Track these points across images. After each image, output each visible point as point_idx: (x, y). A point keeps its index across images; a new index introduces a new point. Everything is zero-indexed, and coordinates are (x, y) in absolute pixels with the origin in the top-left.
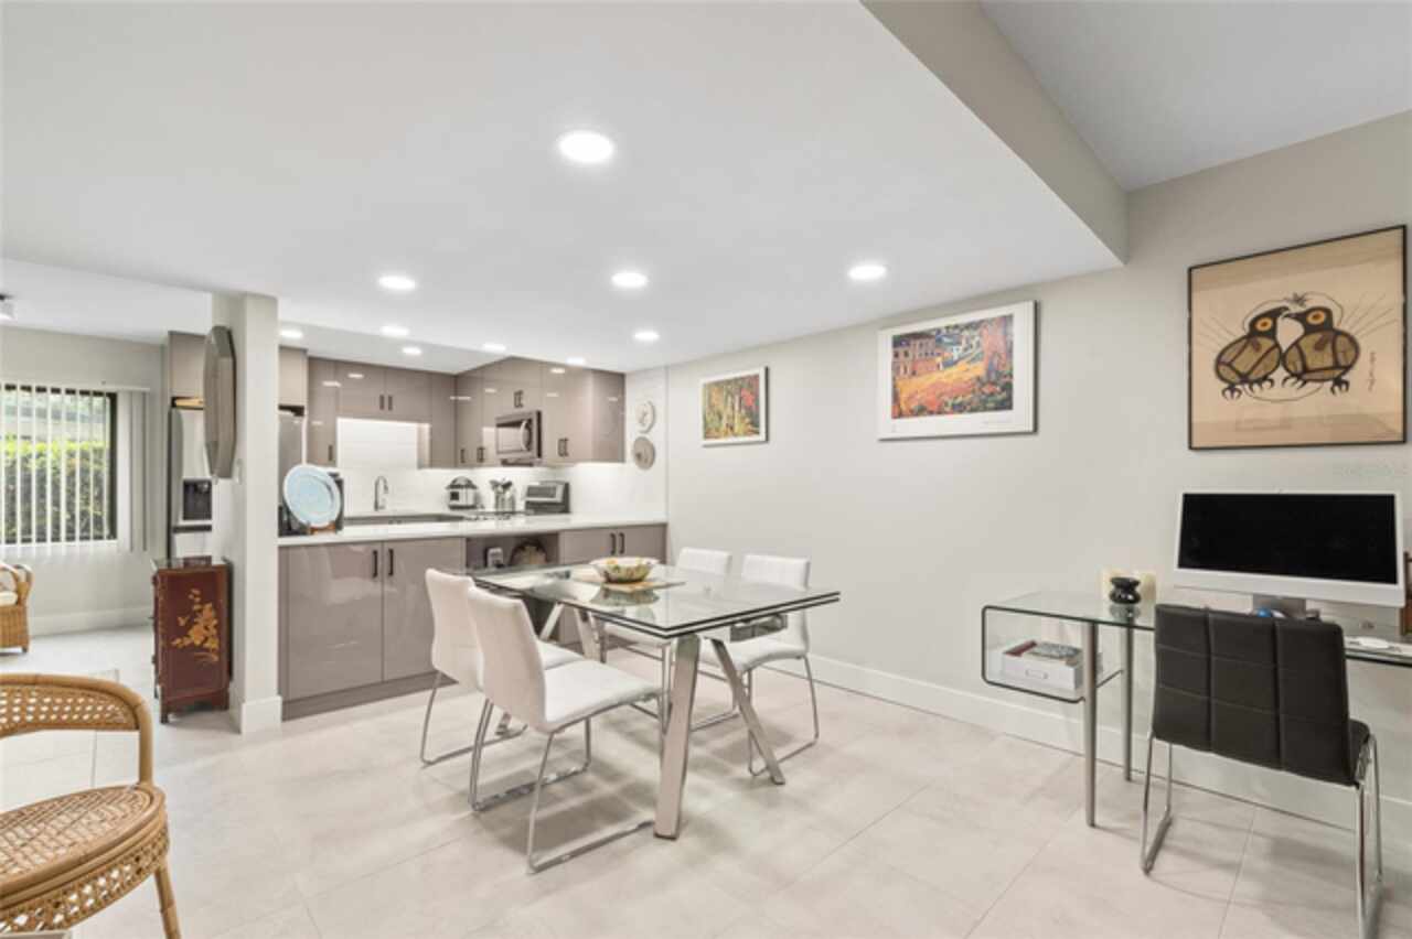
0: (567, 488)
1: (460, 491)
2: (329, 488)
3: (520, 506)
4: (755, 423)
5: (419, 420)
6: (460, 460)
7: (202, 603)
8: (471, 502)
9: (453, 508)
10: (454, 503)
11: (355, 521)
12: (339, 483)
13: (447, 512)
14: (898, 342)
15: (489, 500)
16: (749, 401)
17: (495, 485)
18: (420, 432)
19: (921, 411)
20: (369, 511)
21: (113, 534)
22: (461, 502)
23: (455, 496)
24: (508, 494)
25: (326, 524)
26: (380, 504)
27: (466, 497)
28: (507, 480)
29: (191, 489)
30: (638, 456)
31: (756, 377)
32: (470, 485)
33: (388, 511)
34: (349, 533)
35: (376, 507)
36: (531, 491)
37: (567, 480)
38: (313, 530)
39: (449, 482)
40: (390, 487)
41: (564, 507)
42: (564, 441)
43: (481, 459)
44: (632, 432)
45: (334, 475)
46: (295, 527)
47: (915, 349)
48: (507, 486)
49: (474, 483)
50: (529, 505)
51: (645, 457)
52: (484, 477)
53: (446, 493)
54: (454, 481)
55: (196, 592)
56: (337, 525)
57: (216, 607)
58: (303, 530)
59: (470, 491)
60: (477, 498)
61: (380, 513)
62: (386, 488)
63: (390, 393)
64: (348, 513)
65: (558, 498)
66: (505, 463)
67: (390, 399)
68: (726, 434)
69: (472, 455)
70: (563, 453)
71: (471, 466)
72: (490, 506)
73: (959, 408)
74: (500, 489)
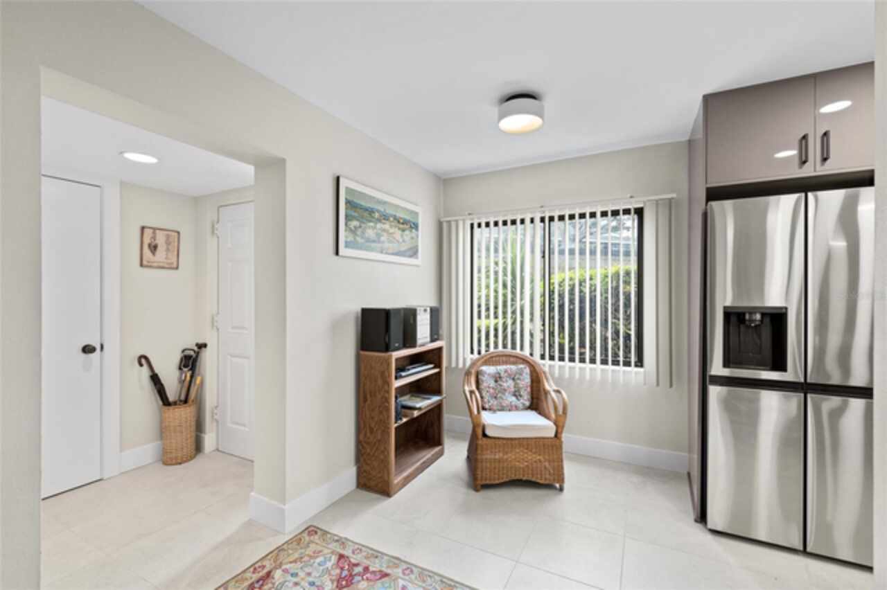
21: (640, 363)
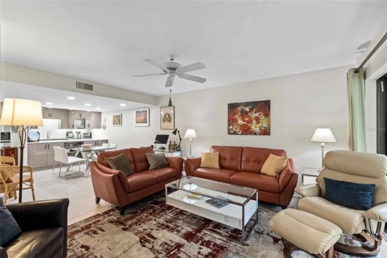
0: (91, 133)
1: (69, 134)
2: (37, 134)
3: (82, 137)
4: (120, 123)
5: (59, 119)
6: (68, 127)
7: (12, 154)
8: (71, 136)
9: (67, 137)
10: (67, 136)
11: (42, 140)
12: (39, 133)
13: (66, 138)
14: (137, 112)
15: (76, 135)
16: (119, 119)
17: (77, 132)
18: (59, 121)
19: (139, 123)
20: (46, 138)
22: (69, 136)
23: (67, 135)
24: (80, 134)
25: (36, 140)
26: (49, 136)
27: (70, 135)
28: (80, 132)
29: (3, 134)
30: (103, 128)
31: (120, 115)
32: (71, 132)
33: (51, 138)
34: (40, 142)
35: (48, 137)
36: (84, 134)
37: (91, 132)
38: (34, 141)
39: (66, 132)
40: (51, 133)
41: (90, 137)
42: (89, 125)
43: (73, 127)
44: (102, 123)
45: (38, 132)
46: (30, 141)
47: (138, 113)
48: (79, 133)
49: (72, 132)
50: (84, 136)
51: (105, 128)
52: (74, 131)
53: (65, 134)
54: (68, 132)
55: (11, 152)
56: (38, 140)
57: (14, 154)
58: (32, 141)
59: (71, 134)
60: (73, 135)
61: (49, 139)
62: (50, 133)
63: (51, 113)
64: (40, 139)
65: (89, 135)
66: (78, 128)
67: (51, 114)
68: (116, 124)
69: (71, 126)
70: (89, 127)
71: (71, 129)
72: (76, 137)
73: (142, 123)
74: (78, 133)
